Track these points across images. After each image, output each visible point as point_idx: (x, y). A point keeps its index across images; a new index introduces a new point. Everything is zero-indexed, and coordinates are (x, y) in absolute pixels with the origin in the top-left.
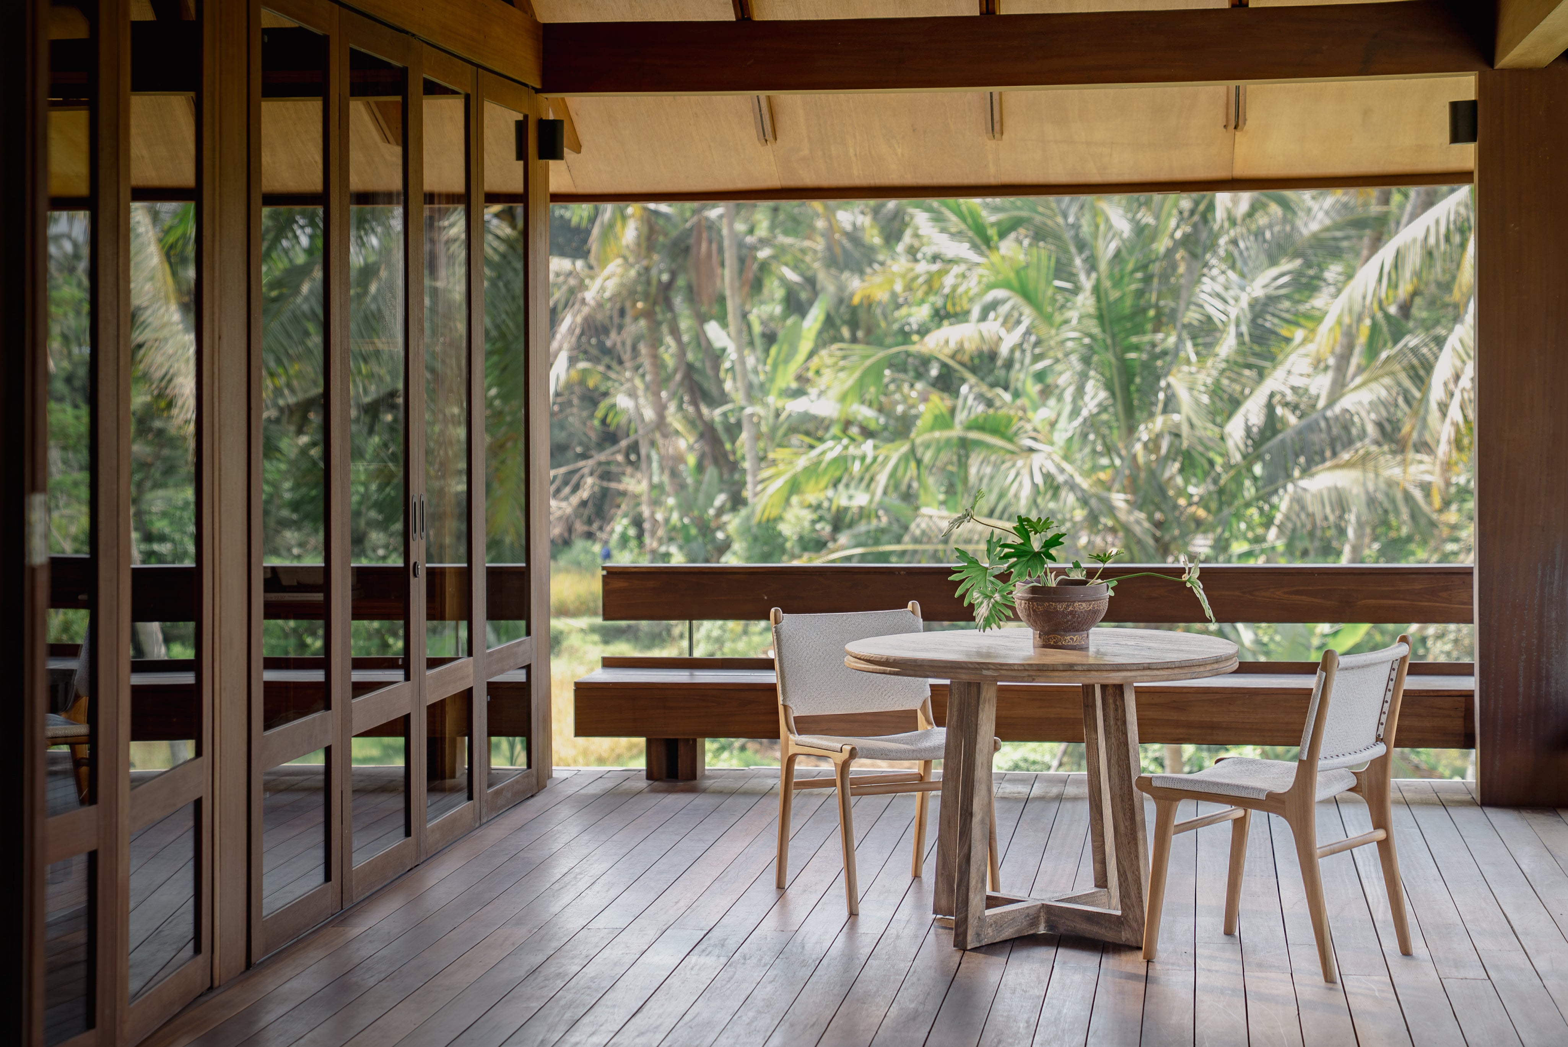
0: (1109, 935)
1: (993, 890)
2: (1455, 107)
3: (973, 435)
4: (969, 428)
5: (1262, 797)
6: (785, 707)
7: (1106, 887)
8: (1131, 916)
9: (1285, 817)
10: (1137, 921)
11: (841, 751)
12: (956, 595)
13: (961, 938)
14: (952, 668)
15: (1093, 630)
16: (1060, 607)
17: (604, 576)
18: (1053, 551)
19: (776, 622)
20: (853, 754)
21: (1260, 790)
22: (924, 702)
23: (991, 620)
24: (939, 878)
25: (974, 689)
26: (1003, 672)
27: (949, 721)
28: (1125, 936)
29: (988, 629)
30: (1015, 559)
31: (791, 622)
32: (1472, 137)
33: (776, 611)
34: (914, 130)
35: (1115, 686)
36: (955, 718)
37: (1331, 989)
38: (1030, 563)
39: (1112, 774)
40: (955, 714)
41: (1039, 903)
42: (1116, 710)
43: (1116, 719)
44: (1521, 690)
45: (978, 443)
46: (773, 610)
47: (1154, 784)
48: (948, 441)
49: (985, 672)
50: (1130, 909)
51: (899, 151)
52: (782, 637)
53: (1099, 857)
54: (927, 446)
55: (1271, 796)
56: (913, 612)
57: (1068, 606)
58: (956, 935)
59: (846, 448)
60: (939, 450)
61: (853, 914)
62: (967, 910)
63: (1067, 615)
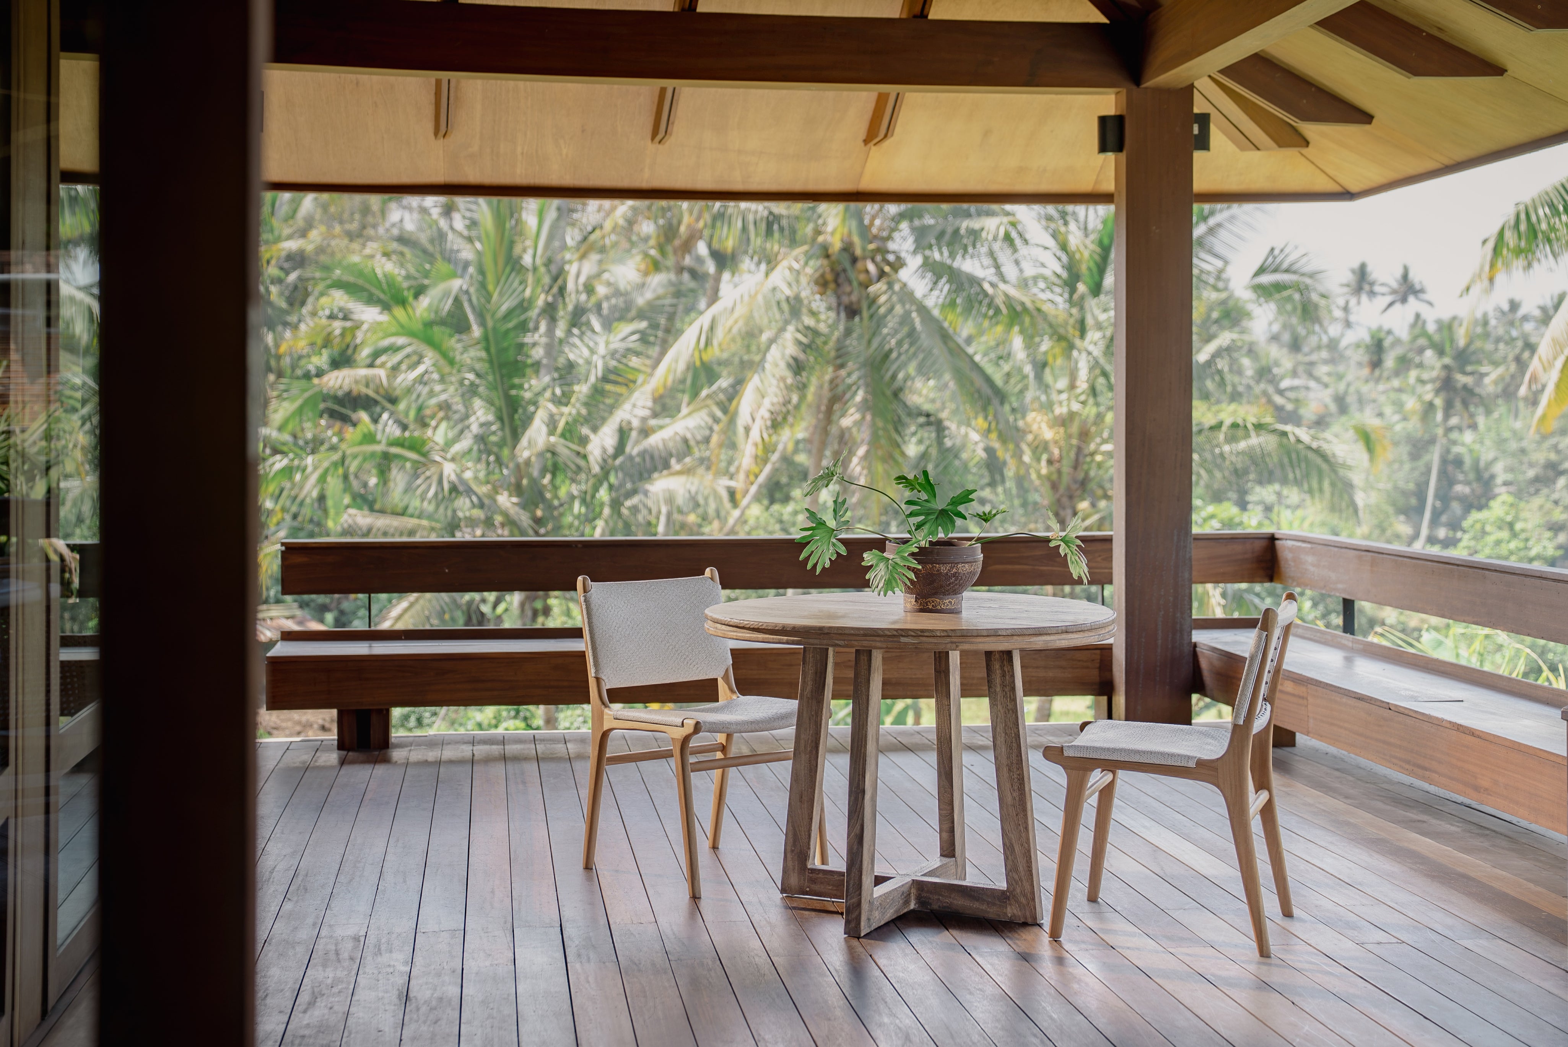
0: (992, 912)
1: (823, 864)
2: (1103, 120)
3: (394, 450)
4: (392, 444)
5: (1192, 764)
6: (598, 680)
7: (954, 856)
8: (1018, 891)
9: (1218, 787)
10: (1025, 896)
11: (683, 725)
12: (801, 558)
13: (853, 925)
14: (865, 635)
15: (966, 594)
16: (944, 569)
17: (282, 552)
18: (961, 508)
19: (585, 591)
20: (697, 728)
21: (1189, 758)
22: (727, 670)
23: (894, 584)
24: (789, 855)
25: (864, 658)
26: (924, 639)
27: (803, 690)
28: (1011, 911)
29: (890, 593)
30: (923, 517)
31: (598, 589)
32: (1119, 147)
33: (584, 580)
34: (583, 131)
35: (1003, 652)
36: (809, 688)
37: (1264, 964)
38: (939, 521)
39: (998, 742)
40: (810, 683)
41: (908, 879)
42: (1004, 676)
43: (1003, 686)
44: (1160, 642)
45: (397, 456)
46: (580, 578)
47: (1066, 754)
48: (373, 454)
49: (903, 640)
50: (1017, 883)
51: (564, 151)
52: (592, 606)
53: (946, 826)
54: (355, 456)
55: (1201, 763)
56: (712, 579)
57: (952, 568)
58: (847, 923)
59: (293, 460)
60: (365, 460)
61: (695, 897)
62: (860, 894)
63: (950, 578)
